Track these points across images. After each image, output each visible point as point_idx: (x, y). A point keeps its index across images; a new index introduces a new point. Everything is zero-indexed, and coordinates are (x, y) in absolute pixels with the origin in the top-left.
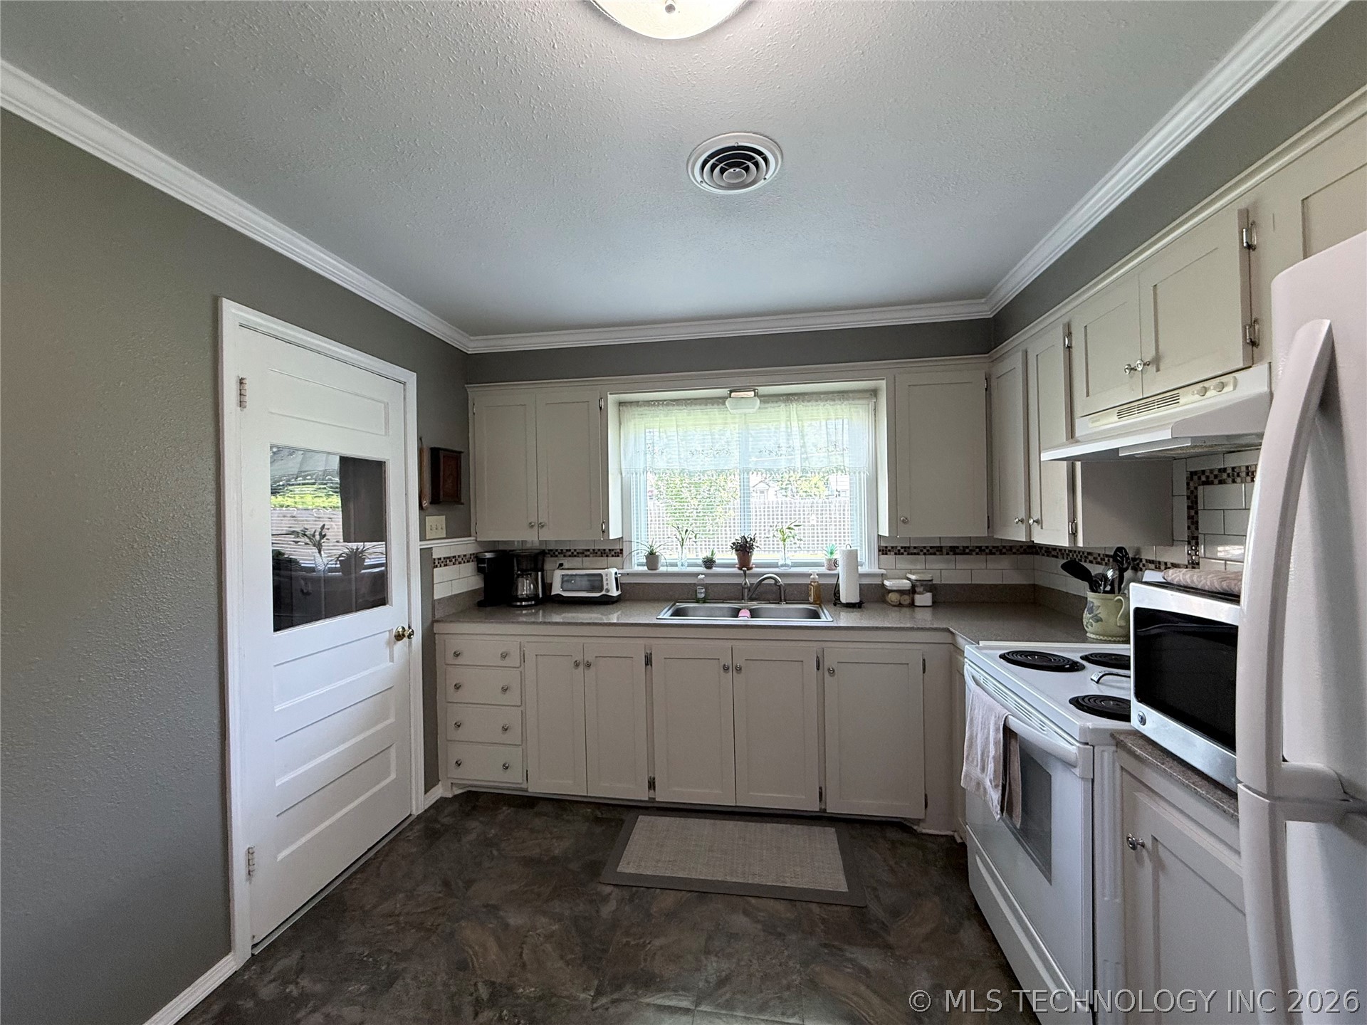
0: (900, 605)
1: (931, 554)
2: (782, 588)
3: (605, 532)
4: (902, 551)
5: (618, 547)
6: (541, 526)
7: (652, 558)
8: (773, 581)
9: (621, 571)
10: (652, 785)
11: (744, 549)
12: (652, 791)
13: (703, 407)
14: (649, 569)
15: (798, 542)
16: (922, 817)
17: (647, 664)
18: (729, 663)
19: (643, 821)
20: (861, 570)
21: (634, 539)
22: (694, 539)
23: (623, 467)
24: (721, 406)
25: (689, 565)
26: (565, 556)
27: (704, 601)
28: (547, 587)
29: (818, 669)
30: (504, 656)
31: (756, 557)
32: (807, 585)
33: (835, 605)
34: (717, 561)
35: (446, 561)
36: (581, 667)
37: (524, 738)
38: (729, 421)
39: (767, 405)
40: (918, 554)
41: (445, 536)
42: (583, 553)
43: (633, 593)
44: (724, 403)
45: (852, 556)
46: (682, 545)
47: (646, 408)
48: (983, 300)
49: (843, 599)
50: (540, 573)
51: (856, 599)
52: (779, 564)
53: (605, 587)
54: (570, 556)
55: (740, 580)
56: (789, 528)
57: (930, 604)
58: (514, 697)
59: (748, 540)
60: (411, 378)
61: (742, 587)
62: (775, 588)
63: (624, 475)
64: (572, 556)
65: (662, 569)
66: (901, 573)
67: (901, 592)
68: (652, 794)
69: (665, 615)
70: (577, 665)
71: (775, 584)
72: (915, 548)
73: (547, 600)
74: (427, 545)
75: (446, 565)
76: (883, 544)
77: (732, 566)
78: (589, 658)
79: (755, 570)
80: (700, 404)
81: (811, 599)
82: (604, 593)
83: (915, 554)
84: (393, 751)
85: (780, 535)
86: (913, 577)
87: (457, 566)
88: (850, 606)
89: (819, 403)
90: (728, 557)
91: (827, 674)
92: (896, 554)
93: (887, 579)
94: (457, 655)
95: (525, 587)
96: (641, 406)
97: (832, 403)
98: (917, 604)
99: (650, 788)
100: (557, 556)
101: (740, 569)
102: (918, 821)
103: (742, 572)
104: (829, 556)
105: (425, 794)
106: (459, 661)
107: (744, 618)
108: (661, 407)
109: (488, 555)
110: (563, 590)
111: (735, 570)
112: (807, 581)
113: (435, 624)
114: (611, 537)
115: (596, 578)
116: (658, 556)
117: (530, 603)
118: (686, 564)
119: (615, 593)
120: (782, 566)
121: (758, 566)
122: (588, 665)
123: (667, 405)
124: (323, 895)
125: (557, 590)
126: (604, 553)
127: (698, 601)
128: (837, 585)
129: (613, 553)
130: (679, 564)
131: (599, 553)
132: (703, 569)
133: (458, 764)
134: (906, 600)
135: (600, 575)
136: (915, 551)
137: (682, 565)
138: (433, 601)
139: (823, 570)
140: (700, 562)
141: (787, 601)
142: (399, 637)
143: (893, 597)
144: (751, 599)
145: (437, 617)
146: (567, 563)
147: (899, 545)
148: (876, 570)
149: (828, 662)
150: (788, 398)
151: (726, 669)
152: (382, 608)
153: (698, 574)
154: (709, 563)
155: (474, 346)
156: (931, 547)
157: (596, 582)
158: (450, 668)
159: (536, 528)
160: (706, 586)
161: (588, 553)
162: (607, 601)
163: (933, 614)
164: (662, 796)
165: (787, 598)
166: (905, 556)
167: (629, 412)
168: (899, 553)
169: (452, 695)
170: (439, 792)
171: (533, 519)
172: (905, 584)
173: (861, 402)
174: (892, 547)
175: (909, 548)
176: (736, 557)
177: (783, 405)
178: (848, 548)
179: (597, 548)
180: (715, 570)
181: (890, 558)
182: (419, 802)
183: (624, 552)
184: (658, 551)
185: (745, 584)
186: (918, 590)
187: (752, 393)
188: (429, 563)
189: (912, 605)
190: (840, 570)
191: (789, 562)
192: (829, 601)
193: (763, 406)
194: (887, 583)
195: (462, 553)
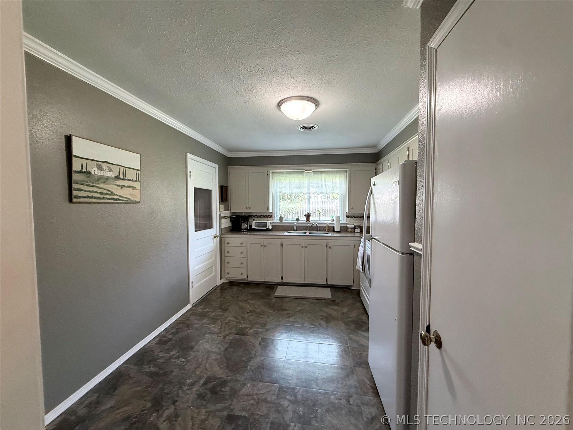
0: (351, 232)
1: (361, 218)
2: (319, 227)
3: (268, 210)
4: (353, 217)
5: (271, 215)
6: (250, 208)
7: (281, 218)
8: (316, 225)
9: (272, 222)
10: (282, 278)
11: (308, 216)
12: (282, 280)
13: (297, 174)
14: (280, 221)
15: (323, 214)
16: (352, 285)
17: (281, 246)
18: (303, 245)
19: (279, 288)
20: (341, 222)
21: (276, 212)
22: (293, 213)
23: (273, 191)
24: (302, 174)
25: (292, 220)
26: (255, 217)
27: (296, 230)
28: (251, 226)
29: (327, 247)
30: (241, 244)
31: (311, 218)
32: (326, 227)
33: (333, 232)
34: (300, 219)
35: (224, 217)
36: (263, 247)
37: (247, 265)
38: (304, 178)
39: (315, 174)
40: (357, 218)
41: (223, 210)
42: (261, 216)
43: (275, 228)
44: (303, 173)
45: (338, 218)
46: (290, 214)
47: (280, 174)
48: (375, 148)
49: (335, 230)
50: (248, 222)
51: (339, 230)
52: (318, 220)
53: (268, 226)
54: (256, 217)
55: (307, 225)
56: (321, 210)
57: (359, 231)
58: (244, 255)
59: (309, 213)
60: (217, 166)
61: (307, 227)
62: (317, 227)
63: (273, 193)
64: (257, 217)
65: (284, 221)
66: (352, 223)
67: (352, 228)
68: (282, 281)
69: (286, 233)
70: (262, 246)
71: (317, 226)
72: (356, 216)
73: (250, 230)
74: (221, 213)
75: (224, 219)
76: (347, 215)
77: (304, 221)
78: (265, 244)
79: (311, 222)
80: (296, 173)
81: (327, 230)
82: (267, 228)
83: (356, 218)
84: (214, 267)
85: (318, 212)
86: (355, 224)
87: (226, 219)
88: (337, 232)
89: (330, 174)
90: (303, 218)
91: (329, 248)
92: (351, 218)
93: (348, 225)
94: (228, 243)
95: (244, 226)
96: (278, 173)
97: (334, 174)
98: (356, 231)
99: (281, 279)
100: (252, 217)
101: (307, 221)
102: (351, 286)
103: (307, 222)
104: (332, 218)
105: (220, 280)
106: (229, 245)
107: (308, 234)
108: (284, 174)
109: (234, 216)
110: (255, 227)
111: (305, 222)
112: (325, 225)
113: (222, 235)
114: (270, 212)
115: (265, 223)
116: (283, 218)
117: (246, 230)
118: (291, 220)
119: (270, 228)
120: (319, 221)
121: (312, 221)
122: (265, 246)
123: (286, 173)
124: (202, 298)
125: (253, 227)
126: (266, 216)
127: (294, 230)
128: (334, 226)
129: (269, 216)
130: (289, 220)
131: (265, 216)
132: (296, 222)
133: (228, 273)
134: (353, 230)
135: (266, 223)
136: (356, 217)
137: (290, 220)
138: (221, 228)
139: (330, 222)
140: (295, 219)
141: (320, 231)
142: (215, 237)
143: (349, 230)
144: (310, 230)
145: (222, 233)
146: (256, 219)
147: (352, 215)
148: (345, 222)
149: (329, 245)
150: (322, 172)
151: (302, 247)
152: (211, 229)
153: (294, 223)
154: (298, 220)
155: (230, 155)
156: (361, 216)
157: (265, 225)
158: (226, 247)
159: (248, 209)
160: (297, 226)
161: (262, 216)
162: (268, 230)
163: (360, 234)
164: (284, 281)
165: (320, 230)
166: (354, 219)
167: (275, 175)
168: (352, 217)
169: (226, 255)
170: (223, 281)
171: (248, 206)
172: (353, 226)
173: (342, 174)
174: (350, 216)
175: (355, 216)
176: (306, 218)
177: (320, 174)
178: (337, 216)
179: (265, 215)
180: (299, 222)
181: (349, 219)
182: (219, 282)
183: (273, 216)
184: (283, 216)
185: (308, 226)
186: (356, 228)
187: (311, 171)
188: (221, 218)
189: (354, 232)
190: (335, 222)
191: (321, 220)
192: (331, 231)
193: (314, 174)
194: (348, 226)
195: (227, 216)
